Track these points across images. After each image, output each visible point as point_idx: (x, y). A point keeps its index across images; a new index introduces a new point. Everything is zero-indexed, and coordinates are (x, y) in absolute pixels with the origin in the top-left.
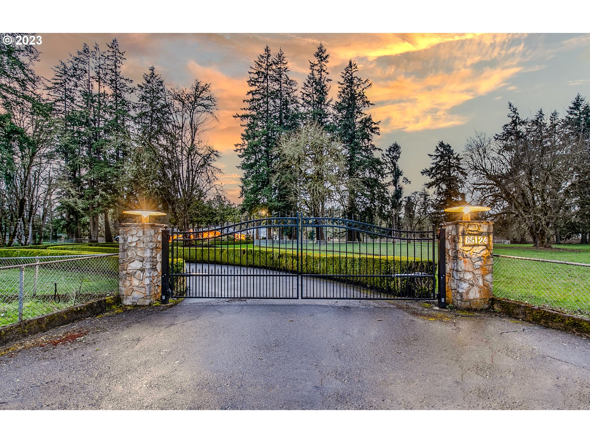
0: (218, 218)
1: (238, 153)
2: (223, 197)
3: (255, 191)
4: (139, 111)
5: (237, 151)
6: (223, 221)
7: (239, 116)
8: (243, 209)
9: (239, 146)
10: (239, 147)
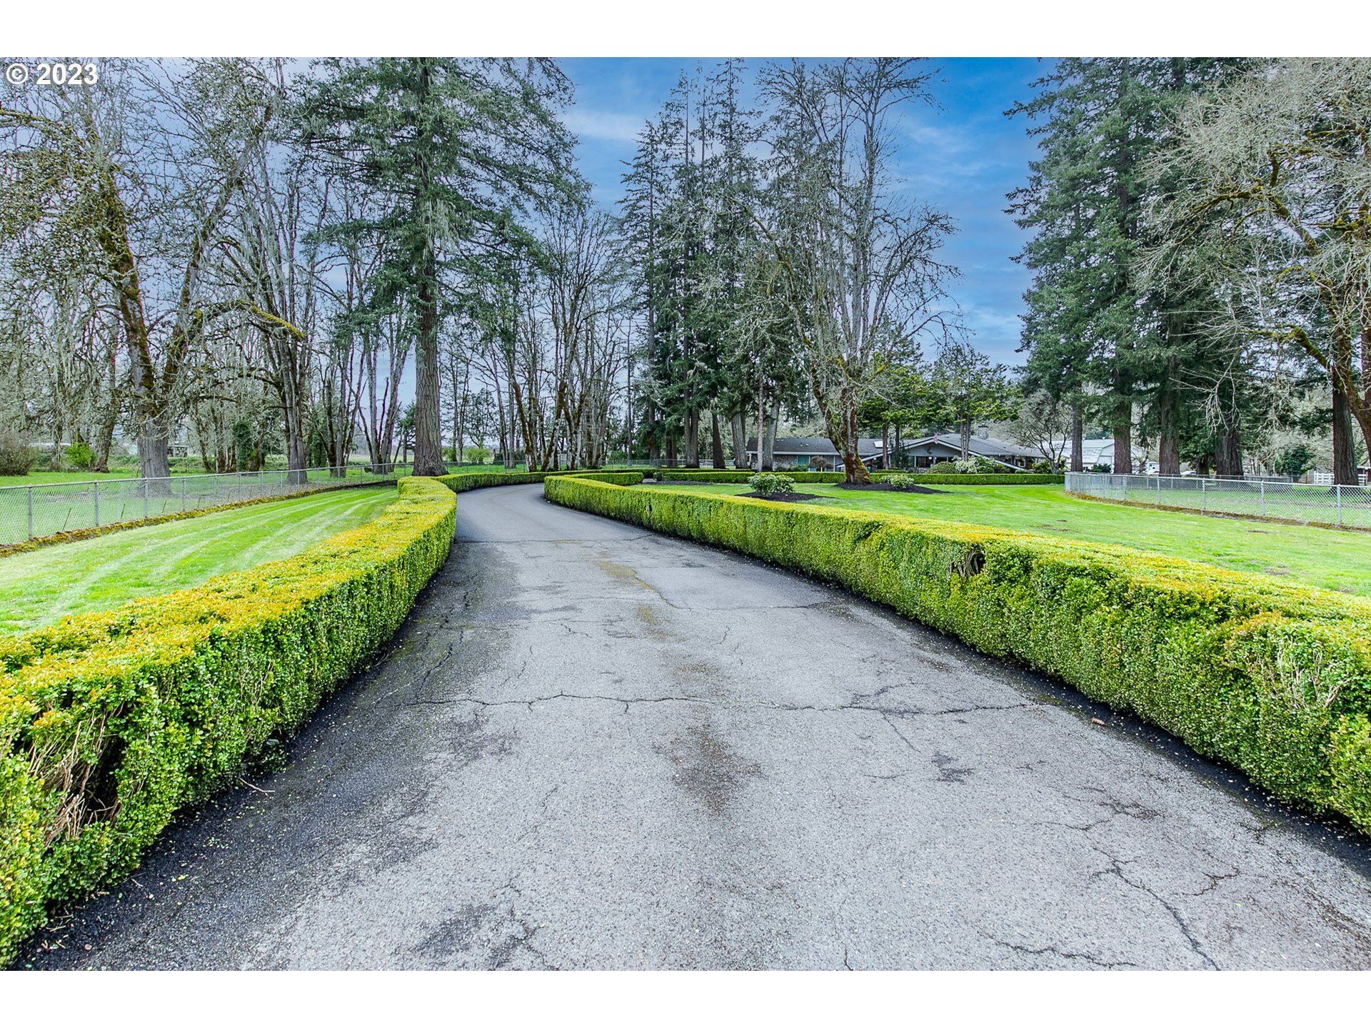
0: (951, 409)
1: (1018, 215)
2: (966, 351)
3: (1072, 323)
4: (772, 175)
5: (1012, 211)
6: (965, 416)
7: (1021, 107)
8: (1029, 382)
9: (1020, 195)
10: (1019, 200)
